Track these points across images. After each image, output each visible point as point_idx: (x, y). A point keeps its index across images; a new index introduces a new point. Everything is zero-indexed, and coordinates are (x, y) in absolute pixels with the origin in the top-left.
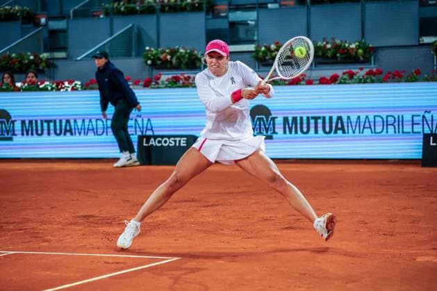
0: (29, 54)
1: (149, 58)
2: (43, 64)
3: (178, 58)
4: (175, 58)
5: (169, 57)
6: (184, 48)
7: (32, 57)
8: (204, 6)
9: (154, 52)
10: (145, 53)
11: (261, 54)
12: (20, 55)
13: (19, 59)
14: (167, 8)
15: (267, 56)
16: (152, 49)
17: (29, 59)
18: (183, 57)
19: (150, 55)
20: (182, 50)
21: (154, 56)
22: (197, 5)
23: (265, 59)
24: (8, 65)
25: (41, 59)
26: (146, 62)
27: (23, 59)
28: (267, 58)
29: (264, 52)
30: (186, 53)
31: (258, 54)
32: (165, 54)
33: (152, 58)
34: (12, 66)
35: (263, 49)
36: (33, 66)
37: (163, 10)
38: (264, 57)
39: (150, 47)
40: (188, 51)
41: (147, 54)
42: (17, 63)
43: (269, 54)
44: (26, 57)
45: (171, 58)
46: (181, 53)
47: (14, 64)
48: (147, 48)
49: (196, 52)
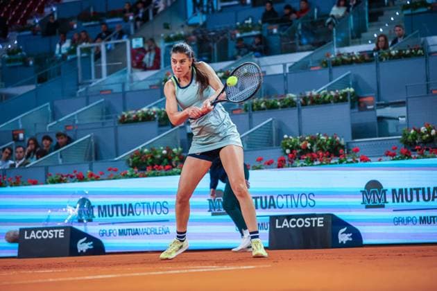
0: (162, 148)
1: (288, 147)
2: (177, 158)
3: (319, 145)
4: (315, 146)
5: (309, 145)
6: (325, 135)
7: (165, 152)
8: (349, 98)
9: (293, 140)
10: (283, 142)
11: (410, 137)
12: (152, 149)
13: (152, 154)
14: (309, 102)
15: (416, 139)
16: (291, 137)
17: (161, 153)
18: (324, 144)
19: (288, 144)
20: (322, 138)
21: (293, 144)
22: (341, 97)
23: (415, 143)
24: (140, 160)
25: (174, 154)
26: (285, 151)
27: (156, 154)
28: (417, 141)
29: (414, 135)
30: (327, 140)
31: (407, 137)
32: (304, 142)
33: (291, 146)
34: (144, 161)
35: (412, 131)
36: (165, 161)
37: (304, 104)
38: (414, 141)
39: (288, 136)
40: (330, 138)
41: (286, 143)
42: (149, 158)
43: (419, 137)
44: (158, 152)
45: (311, 146)
46: (322, 140)
47: (147, 160)
48: (286, 136)
49: (338, 138)
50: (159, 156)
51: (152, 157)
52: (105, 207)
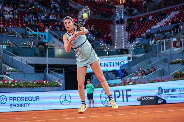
50: (182, 74)
51: (180, 74)
52: (166, 90)
